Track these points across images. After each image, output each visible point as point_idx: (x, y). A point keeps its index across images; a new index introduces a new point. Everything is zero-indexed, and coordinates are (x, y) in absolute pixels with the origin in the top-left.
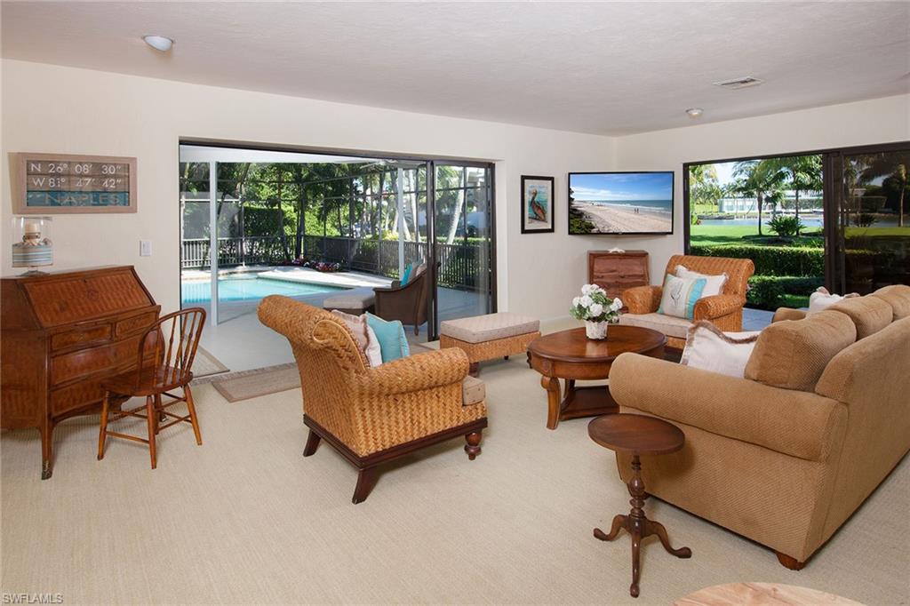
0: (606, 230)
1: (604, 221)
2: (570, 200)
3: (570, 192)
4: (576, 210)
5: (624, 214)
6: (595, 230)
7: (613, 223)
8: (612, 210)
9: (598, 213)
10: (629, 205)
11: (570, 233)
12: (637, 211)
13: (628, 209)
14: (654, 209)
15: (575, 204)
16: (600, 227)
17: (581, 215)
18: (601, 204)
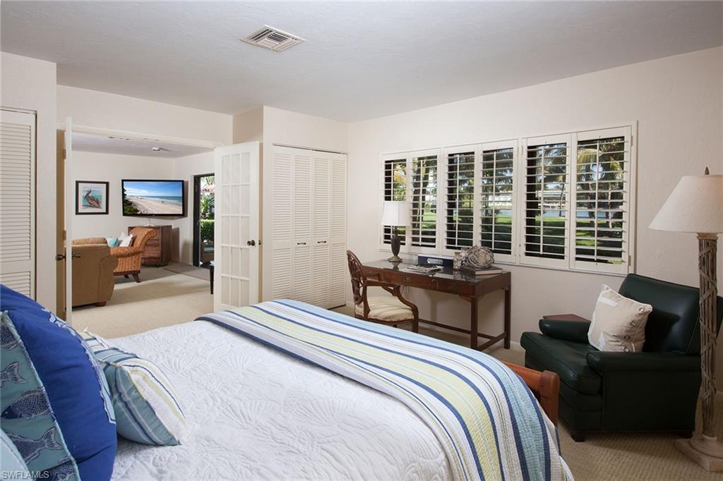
0: (145, 212)
1: (143, 207)
2: (124, 195)
3: (123, 190)
4: (127, 201)
5: (156, 204)
6: (139, 213)
7: (150, 209)
8: (149, 202)
9: (140, 203)
10: (158, 199)
11: (124, 214)
12: (163, 202)
13: (157, 201)
14: (172, 201)
15: (127, 198)
16: (142, 211)
17: (131, 203)
18: (142, 198)
